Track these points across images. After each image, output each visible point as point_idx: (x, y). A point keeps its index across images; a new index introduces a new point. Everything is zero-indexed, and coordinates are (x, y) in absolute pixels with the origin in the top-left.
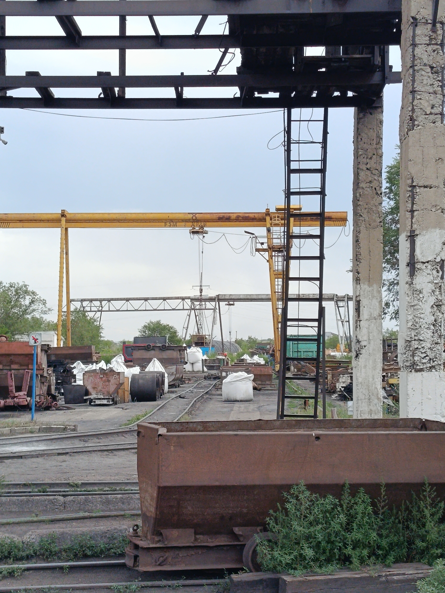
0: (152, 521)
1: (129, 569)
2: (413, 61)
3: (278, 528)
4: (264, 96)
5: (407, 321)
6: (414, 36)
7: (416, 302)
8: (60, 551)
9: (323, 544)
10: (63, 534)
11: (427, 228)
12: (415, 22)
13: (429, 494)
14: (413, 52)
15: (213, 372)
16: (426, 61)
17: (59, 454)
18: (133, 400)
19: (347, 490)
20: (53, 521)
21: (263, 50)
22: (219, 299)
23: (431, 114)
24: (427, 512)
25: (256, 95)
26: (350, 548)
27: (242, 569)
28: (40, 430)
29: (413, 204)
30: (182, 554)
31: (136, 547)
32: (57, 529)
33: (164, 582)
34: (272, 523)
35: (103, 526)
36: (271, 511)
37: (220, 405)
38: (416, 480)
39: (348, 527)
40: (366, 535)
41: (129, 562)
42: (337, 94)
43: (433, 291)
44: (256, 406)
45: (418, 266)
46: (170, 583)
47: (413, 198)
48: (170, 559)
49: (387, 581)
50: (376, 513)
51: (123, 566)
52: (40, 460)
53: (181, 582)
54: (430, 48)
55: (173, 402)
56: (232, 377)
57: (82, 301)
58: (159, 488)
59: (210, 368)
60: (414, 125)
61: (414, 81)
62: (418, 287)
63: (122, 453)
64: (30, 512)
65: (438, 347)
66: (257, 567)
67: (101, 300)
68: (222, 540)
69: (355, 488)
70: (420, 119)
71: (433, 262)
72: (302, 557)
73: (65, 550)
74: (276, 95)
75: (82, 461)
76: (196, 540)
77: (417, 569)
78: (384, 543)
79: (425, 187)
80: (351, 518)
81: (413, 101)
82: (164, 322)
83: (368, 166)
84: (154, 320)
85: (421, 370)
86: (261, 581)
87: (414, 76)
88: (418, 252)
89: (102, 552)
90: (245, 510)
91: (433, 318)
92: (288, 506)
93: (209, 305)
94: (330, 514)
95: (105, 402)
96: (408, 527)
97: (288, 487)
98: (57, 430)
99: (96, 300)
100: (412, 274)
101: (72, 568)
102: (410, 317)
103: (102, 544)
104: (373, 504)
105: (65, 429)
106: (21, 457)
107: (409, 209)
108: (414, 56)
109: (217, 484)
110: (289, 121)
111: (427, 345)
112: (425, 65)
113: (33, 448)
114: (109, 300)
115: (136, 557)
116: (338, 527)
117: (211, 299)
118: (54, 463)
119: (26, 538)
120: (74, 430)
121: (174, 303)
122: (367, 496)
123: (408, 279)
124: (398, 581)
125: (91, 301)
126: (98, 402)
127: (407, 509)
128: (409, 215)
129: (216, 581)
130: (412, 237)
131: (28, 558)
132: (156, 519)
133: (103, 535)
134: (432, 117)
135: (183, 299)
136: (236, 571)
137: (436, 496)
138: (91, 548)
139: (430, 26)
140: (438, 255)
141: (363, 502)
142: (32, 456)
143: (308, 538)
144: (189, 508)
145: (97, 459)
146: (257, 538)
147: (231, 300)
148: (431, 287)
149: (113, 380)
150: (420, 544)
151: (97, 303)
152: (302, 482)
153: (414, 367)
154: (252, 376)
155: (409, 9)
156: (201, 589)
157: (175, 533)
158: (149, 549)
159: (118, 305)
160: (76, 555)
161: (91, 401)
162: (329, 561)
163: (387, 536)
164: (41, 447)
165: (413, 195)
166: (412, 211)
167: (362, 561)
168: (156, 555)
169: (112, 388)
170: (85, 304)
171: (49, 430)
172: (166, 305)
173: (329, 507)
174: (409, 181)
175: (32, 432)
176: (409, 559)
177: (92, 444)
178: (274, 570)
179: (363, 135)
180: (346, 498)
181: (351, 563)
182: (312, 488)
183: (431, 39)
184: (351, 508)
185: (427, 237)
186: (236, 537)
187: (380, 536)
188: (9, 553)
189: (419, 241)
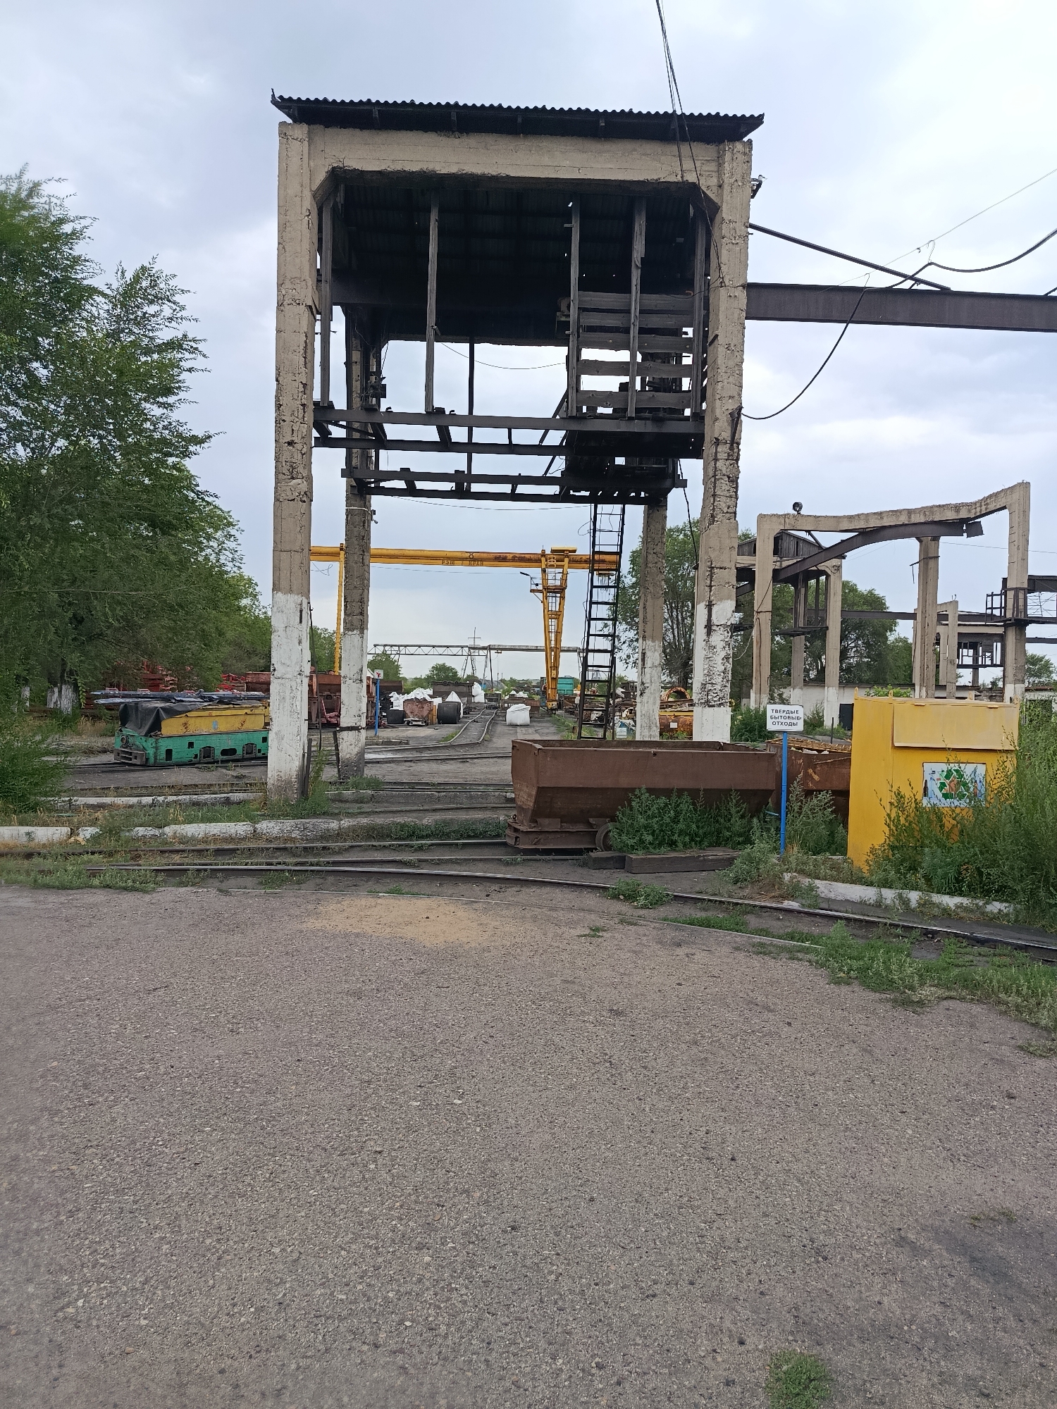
0: (530, 813)
1: (511, 846)
2: (715, 472)
3: (625, 819)
4: (577, 494)
5: (704, 670)
6: (716, 453)
7: (711, 655)
8: (450, 833)
9: (657, 831)
10: (451, 819)
11: (721, 600)
12: (717, 442)
13: (734, 798)
14: (715, 464)
15: (493, 703)
16: (724, 472)
17: (406, 761)
18: (439, 723)
19: (675, 794)
20: (435, 810)
21: (586, 458)
22: (489, 648)
23: (727, 512)
24: (733, 810)
25: (572, 493)
26: (676, 835)
27: (596, 849)
28: (383, 743)
29: (711, 581)
30: (551, 836)
31: (516, 830)
32: (449, 816)
33: (538, 857)
34: (620, 816)
35: (479, 815)
36: (620, 807)
37: (506, 728)
38: (726, 787)
39: (675, 820)
40: (688, 826)
41: (511, 841)
42: (633, 494)
43: (724, 647)
44: (533, 729)
45: (714, 628)
46: (543, 857)
47: (712, 577)
48: (542, 840)
49: (704, 860)
50: (695, 810)
51: (505, 844)
52: (392, 765)
53: (551, 857)
54: (728, 462)
55: (471, 725)
56: (514, 707)
57: (385, 646)
58: (539, 787)
59: (490, 700)
60: (714, 521)
61: (715, 487)
62: (713, 644)
63: (452, 762)
64: (415, 804)
65: (726, 689)
66: (608, 848)
67: (399, 646)
68: (581, 828)
69: (680, 792)
70: (719, 517)
71: (725, 626)
72: (641, 841)
73: (454, 832)
74: (587, 494)
75: (424, 767)
76: (561, 826)
77: (724, 852)
78: (701, 832)
79: (721, 568)
80: (678, 814)
81: (714, 501)
82: (448, 665)
83: (655, 551)
84: (441, 662)
85: (713, 706)
86: (612, 858)
87: (715, 483)
88: (714, 617)
89: (481, 834)
90: (599, 806)
91: (723, 668)
92: (633, 804)
93: (481, 652)
94: (663, 810)
95: (420, 723)
96: (717, 821)
97: (632, 790)
98: (395, 744)
99: (396, 646)
100: (709, 634)
101: (464, 844)
102: (706, 666)
103: (481, 828)
104: (694, 804)
105: (400, 743)
106: (378, 762)
107: (708, 584)
108: (716, 468)
109: (581, 786)
110: (596, 514)
111: (718, 687)
112: (724, 475)
113: (383, 757)
114: (406, 646)
115: (517, 838)
116: (668, 820)
117: (484, 648)
118: (404, 768)
119: (425, 821)
120: (407, 744)
121: (455, 650)
122: (689, 798)
123: (705, 637)
124: (712, 860)
125: (392, 646)
126: (414, 723)
127: (718, 808)
128: (707, 589)
129: (577, 857)
130: (710, 606)
131: (427, 836)
132: (533, 811)
133: (481, 821)
134: (728, 515)
135: (462, 647)
136: (591, 850)
137: (740, 800)
138: (473, 830)
139: (728, 446)
140: (728, 620)
141: (686, 802)
142: (386, 762)
143: (646, 827)
144: (559, 803)
145: (434, 766)
146: (610, 826)
147: (500, 649)
148: (723, 644)
149: (426, 707)
150: (728, 834)
151: (397, 648)
152: (644, 787)
153: (708, 704)
154: (529, 707)
155: (713, 432)
156: (566, 862)
157: (547, 821)
158: (527, 832)
159: (412, 650)
160: (462, 835)
161: (409, 722)
162: (660, 845)
163: (702, 827)
164: (390, 755)
165: (712, 573)
166: (711, 586)
167: (685, 845)
168: (532, 836)
169: (425, 713)
170: (387, 648)
171: (389, 743)
172: (448, 651)
173: (662, 805)
174: (709, 564)
175: (377, 745)
176: (718, 844)
177: (426, 755)
178: (620, 850)
179: (651, 526)
180: (674, 798)
181: (676, 846)
182: (650, 791)
183: (729, 455)
184: (678, 806)
185: (721, 606)
186: (591, 825)
187: (698, 827)
188: (414, 833)
189: (714, 609)
